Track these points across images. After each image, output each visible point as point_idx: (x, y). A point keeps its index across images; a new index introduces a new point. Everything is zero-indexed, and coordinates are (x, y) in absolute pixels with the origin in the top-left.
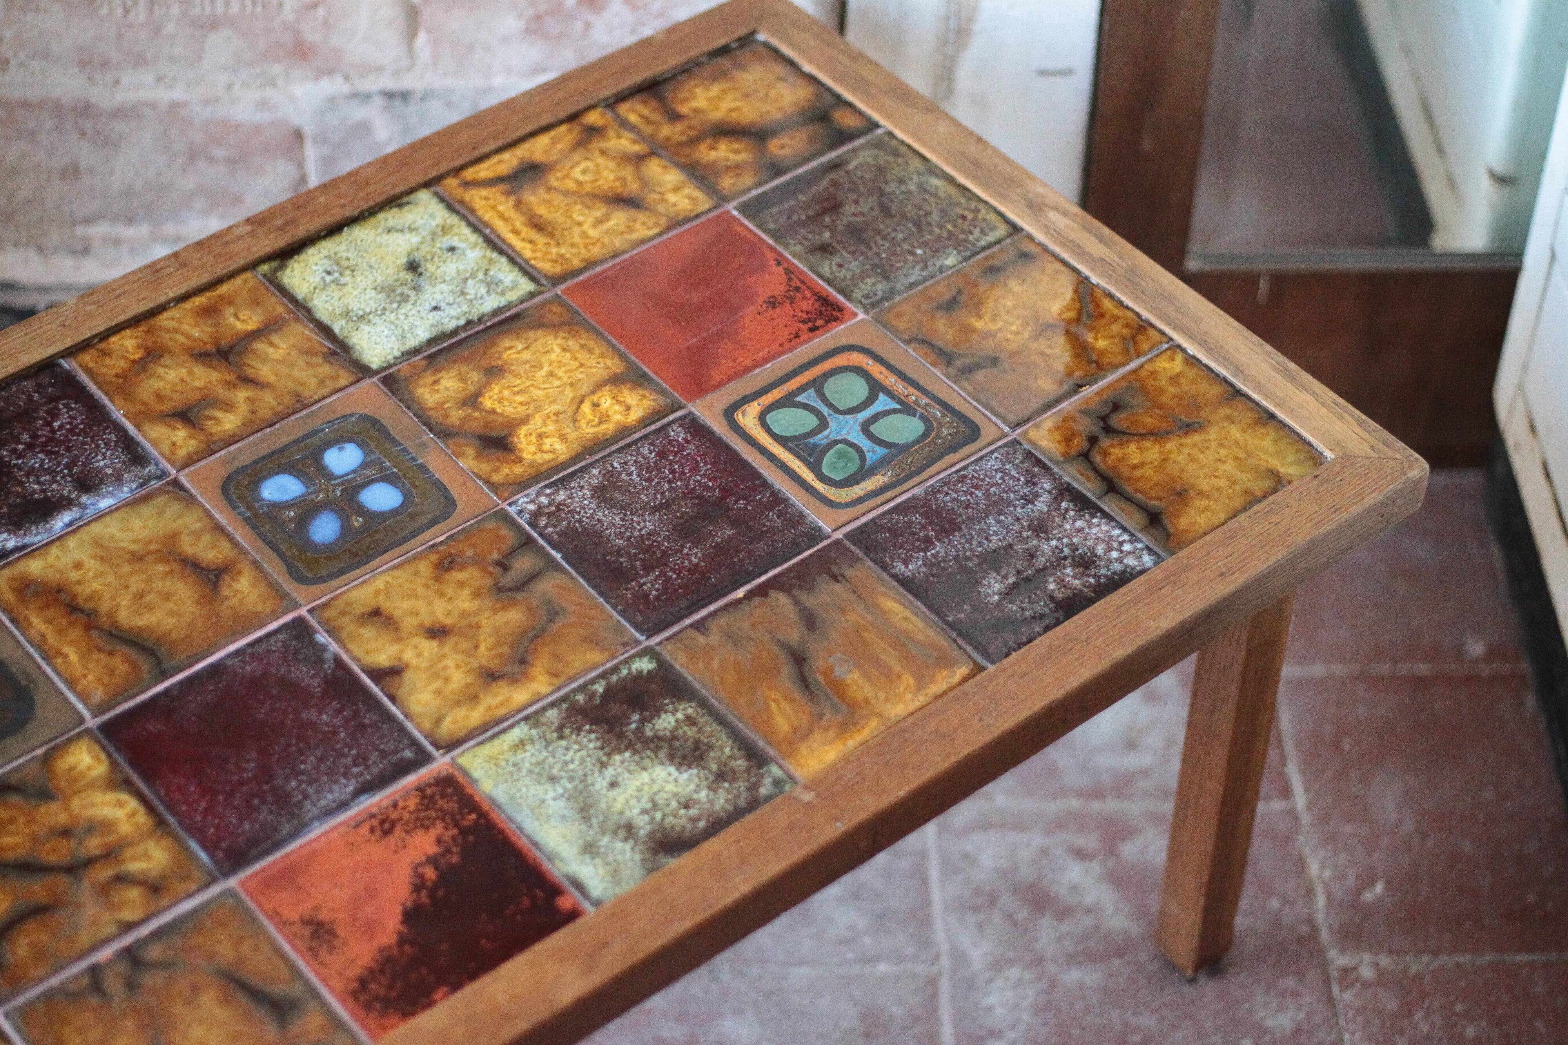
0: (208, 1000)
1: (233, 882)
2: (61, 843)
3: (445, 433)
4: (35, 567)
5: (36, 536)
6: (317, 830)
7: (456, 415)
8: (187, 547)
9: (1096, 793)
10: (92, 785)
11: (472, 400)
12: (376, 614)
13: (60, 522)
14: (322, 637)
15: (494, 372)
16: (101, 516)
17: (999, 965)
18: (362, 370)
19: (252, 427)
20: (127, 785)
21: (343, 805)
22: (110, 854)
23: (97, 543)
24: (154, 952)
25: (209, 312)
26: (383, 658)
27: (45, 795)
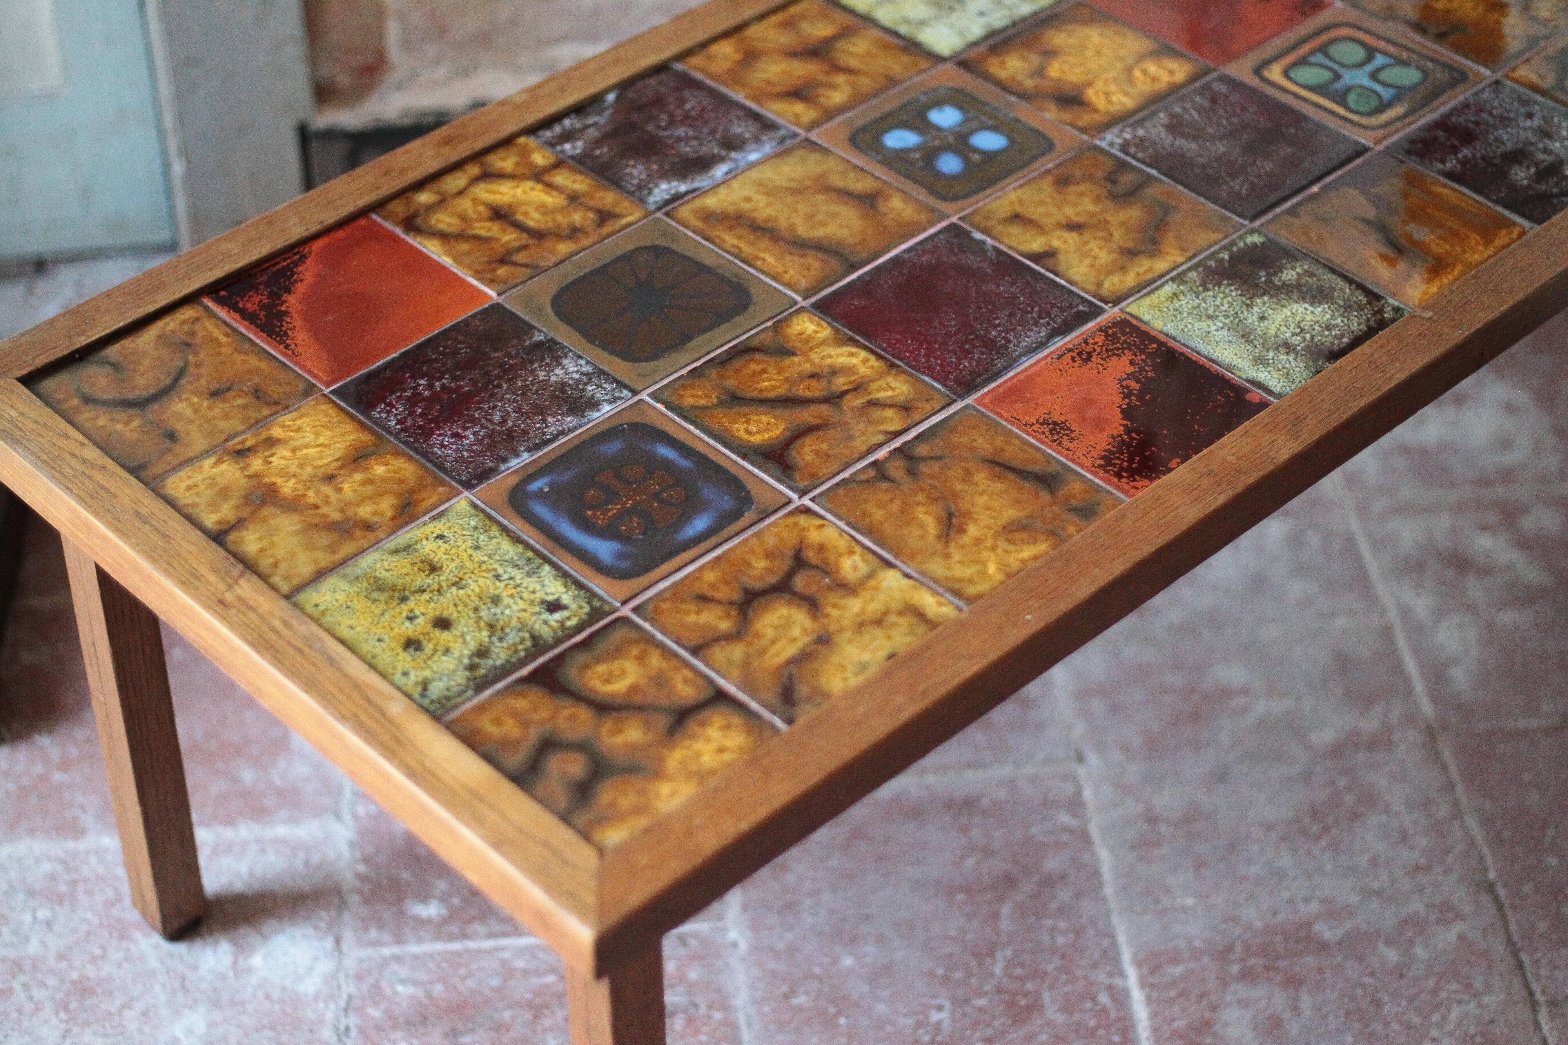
0: (981, 477)
1: (970, 400)
2: (813, 383)
3: (1025, 96)
4: (711, 202)
5: (702, 182)
6: (1027, 363)
7: (1029, 84)
8: (838, 182)
9: (1485, 482)
10: (823, 343)
11: (1039, 73)
12: (1016, 218)
13: (720, 171)
14: (978, 236)
15: (1051, 54)
16: (752, 166)
17: (1440, 613)
18: (936, 58)
19: (858, 99)
20: (852, 341)
21: (1042, 345)
22: (858, 388)
23: (758, 183)
24: (923, 450)
25: (789, 25)
26: (1037, 245)
27: (785, 351)
